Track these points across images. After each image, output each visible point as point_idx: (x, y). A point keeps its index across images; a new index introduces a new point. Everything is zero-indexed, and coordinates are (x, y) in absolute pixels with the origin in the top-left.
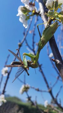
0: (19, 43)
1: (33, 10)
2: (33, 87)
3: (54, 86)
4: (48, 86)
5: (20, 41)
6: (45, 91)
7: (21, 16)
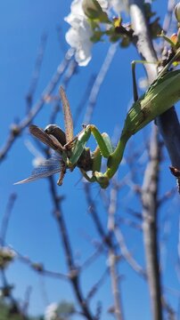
0: (14, 127)
1: (116, 19)
2: (25, 256)
3: (88, 263)
4: (70, 263)
5: (17, 121)
6: (59, 276)
7: (81, 24)
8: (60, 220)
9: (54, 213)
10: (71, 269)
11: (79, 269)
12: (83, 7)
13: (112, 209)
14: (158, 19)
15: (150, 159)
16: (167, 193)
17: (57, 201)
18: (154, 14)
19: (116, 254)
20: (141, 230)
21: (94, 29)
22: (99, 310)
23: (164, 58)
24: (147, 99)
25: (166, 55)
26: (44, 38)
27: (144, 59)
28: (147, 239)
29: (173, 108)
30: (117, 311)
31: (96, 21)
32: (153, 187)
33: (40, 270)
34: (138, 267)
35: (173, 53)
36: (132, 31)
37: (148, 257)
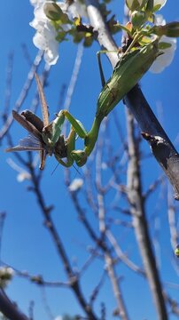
1: (76, 18)
2: (24, 271)
3: (85, 267)
4: (68, 270)
6: (59, 285)
7: (46, 26)
8: (52, 229)
9: (45, 224)
10: (71, 276)
11: (78, 275)
12: (45, 11)
13: (101, 213)
14: (114, 16)
15: (129, 157)
16: (151, 187)
17: (47, 212)
18: (110, 12)
19: (112, 257)
20: (133, 228)
21: (57, 30)
22: (103, 311)
23: (123, 45)
24: (113, 81)
25: (125, 42)
26: (11, 57)
27: (106, 49)
28: (139, 236)
29: (137, 85)
30: (122, 313)
31: (59, 22)
32: (136, 183)
33: (40, 282)
34: (136, 267)
35: (131, 40)
36: (91, 28)
37: (143, 252)
